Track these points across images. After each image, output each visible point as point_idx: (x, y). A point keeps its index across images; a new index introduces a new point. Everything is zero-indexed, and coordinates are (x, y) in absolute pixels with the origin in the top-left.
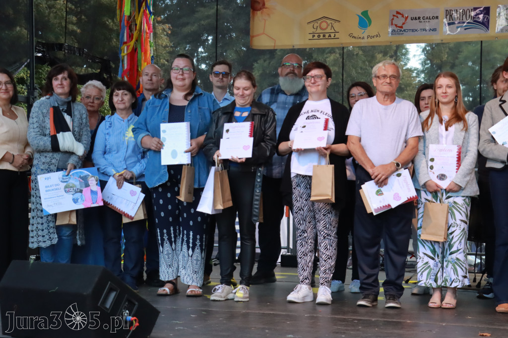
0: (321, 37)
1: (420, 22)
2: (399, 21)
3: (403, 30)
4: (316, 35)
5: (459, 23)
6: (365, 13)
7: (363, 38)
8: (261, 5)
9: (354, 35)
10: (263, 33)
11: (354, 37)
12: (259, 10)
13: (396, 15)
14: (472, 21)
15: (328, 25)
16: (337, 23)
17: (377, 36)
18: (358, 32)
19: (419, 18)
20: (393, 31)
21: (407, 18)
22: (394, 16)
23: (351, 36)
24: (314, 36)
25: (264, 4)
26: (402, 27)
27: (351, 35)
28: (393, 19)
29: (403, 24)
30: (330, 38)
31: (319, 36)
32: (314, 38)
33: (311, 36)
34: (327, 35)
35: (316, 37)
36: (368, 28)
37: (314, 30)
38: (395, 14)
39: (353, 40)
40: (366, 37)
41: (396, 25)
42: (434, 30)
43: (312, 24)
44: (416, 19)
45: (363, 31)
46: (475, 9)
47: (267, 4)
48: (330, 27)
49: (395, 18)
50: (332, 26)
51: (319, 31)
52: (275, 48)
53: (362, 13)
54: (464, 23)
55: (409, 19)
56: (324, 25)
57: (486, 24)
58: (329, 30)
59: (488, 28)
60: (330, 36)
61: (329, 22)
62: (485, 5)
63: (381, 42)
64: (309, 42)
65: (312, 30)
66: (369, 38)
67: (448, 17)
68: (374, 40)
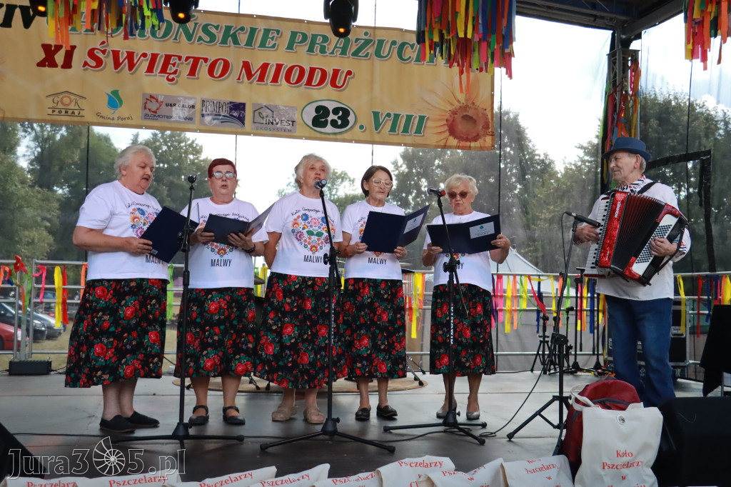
0: (63, 113)
1: (175, 109)
2: (153, 106)
3: (157, 115)
4: (57, 111)
5: (216, 115)
6: (115, 93)
7: (113, 119)
9: (103, 115)
11: (102, 117)
14: (228, 115)
15: (71, 101)
16: (83, 100)
17: (129, 118)
18: (107, 112)
19: (174, 105)
20: (145, 115)
21: (161, 103)
22: (147, 99)
23: (98, 114)
24: (53, 111)
26: (156, 112)
28: (146, 103)
29: (157, 109)
30: (73, 115)
31: (60, 112)
32: (54, 113)
34: (70, 112)
35: (56, 113)
36: (119, 109)
37: (55, 105)
38: (148, 98)
39: (102, 120)
40: (116, 118)
41: (149, 110)
42: (190, 119)
43: (52, 98)
44: (170, 105)
45: (113, 111)
46: (231, 103)
48: (73, 103)
49: (148, 102)
50: (76, 102)
51: (60, 106)
52: (4, 120)
53: (112, 92)
54: (220, 115)
55: (164, 105)
56: (66, 100)
57: (241, 120)
58: (72, 106)
59: (244, 124)
60: (73, 113)
61: (73, 97)
62: (242, 101)
63: (133, 125)
64: (48, 117)
65: (52, 105)
66: (120, 120)
67: (204, 108)
68: (125, 122)
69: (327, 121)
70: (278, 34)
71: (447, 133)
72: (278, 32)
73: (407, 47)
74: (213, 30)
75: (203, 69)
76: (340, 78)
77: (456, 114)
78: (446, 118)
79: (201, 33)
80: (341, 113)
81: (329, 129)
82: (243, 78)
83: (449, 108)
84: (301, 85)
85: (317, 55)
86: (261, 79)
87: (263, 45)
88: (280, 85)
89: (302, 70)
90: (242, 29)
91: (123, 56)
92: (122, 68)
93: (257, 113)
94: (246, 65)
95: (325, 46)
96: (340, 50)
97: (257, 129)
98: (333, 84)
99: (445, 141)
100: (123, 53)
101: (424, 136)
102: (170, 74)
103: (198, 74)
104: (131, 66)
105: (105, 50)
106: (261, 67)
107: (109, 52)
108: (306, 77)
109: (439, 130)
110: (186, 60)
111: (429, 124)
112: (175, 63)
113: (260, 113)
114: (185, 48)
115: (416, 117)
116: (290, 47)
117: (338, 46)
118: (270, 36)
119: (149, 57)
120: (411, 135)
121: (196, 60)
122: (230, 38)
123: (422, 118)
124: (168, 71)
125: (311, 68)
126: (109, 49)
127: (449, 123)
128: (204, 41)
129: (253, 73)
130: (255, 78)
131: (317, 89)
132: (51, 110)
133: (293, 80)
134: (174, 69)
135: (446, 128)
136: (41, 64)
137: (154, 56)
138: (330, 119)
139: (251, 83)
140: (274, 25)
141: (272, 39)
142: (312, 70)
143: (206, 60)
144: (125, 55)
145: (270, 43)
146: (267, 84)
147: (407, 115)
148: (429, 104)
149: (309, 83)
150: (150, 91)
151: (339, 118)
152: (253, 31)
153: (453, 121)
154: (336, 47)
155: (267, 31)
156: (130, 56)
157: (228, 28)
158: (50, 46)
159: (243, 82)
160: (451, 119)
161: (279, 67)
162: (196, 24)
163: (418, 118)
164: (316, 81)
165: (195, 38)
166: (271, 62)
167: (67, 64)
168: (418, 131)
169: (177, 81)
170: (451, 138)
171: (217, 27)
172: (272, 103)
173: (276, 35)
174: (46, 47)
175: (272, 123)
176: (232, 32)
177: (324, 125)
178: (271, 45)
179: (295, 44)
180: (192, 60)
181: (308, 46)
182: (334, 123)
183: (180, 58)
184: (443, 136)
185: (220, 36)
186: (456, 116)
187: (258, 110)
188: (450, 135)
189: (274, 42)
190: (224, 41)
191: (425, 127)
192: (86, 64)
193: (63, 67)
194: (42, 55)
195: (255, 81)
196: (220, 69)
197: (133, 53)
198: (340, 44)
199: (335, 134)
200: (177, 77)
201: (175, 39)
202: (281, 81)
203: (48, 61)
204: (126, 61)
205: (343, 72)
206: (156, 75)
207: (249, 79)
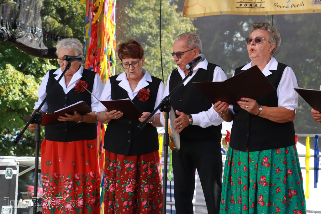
0: (248, 6)
4: (243, 4)
7: (288, 7)
9: (279, 4)
10: (197, 3)
11: (279, 6)
17: (301, 5)
27: (275, 4)
30: (256, 7)
31: (246, 5)
32: (241, 7)
33: (238, 5)
34: (253, 5)
35: (243, 6)
39: (278, 9)
40: (290, 6)
51: (246, 0)
52: (206, 15)
60: (256, 5)
63: (304, 10)
64: (236, 10)
66: (293, 7)
68: (297, 8)
132: (239, 4)
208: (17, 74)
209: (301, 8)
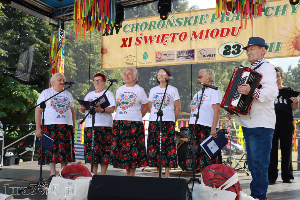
0: (129, 64)
1: (167, 56)
2: (159, 56)
4: (127, 63)
6: (145, 53)
7: (145, 64)
8: (106, 51)
9: (141, 62)
10: (107, 63)
11: (141, 63)
12: (105, 53)
13: (157, 53)
14: (188, 56)
16: (135, 58)
18: (143, 61)
19: (167, 55)
20: (157, 60)
21: (162, 54)
22: (157, 54)
23: (140, 63)
24: (126, 63)
25: (107, 51)
28: (157, 55)
29: (161, 57)
31: (128, 63)
33: (125, 64)
34: (131, 63)
35: (127, 64)
36: (147, 59)
37: (126, 61)
40: (146, 63)
41: (158, 58)
42: (173, 59)
43: (125, 59)
44: (165, 55)
45: (145, 61)
46: (188, 50)
47: (108, 51)
48: (132, 60)
51: (128, 61)
52: (112, 69)
54: (184, 56)
55: (163, 55)
56: (130, 59)
57: (193, 57)
58: (132, 61)
59: (194, 58)
60: (132, 63)
61: (132, 57)
62: (192, 49)
63: (152, 65)
64: (125, 66)
65: (125, 61)
67: (178, 54)
68: (149, 64)
69: (230, 52)
70: (207, 16)
71: (294, 49)
72: (207, 15)
73: (270, 9)
74: (180, 20)
75: (177, 37)
76: (236, 31)
77: (298, 38)
78: (292, 41)
79: (176, 23)
80: (237, 47)
81: (231, 55)
82: (193, 39)
83: (294, 36)
84: (218, 37)
85: (225, 22)
86: (201, 38)
87: (201, 22)
88: (209, 39)
89: (218, 30)
90: (192, 17)
91: (148, 38)
92: (148, 43)
93: (199, 53)
94: (194, 33)
95: (228, 18)
96: (236, 18)
97: (200, 60)
98: (233, 34)
99: (292, 52)
100: (148, 37)
101: (280, 52)
102: (165, 42)
103: (175, 40)
104: (151, 41)
105: (142, 37)
106: (201, 32)
107: (143, 37)
108: (220, 33)
109: (288, 48)
110: (170, 36)
111: (283, 45)
112: (166, 37)
113: (200, 53)
114: (170, 30)
115: (276, 43)
116: (212, 21)
117: (234, 16)
118: (203, 18)
119: (157, 37)
120: (273, 52)
121: (174, 34)
122: (187, 23)
123: (279, 44)
124: (164, 41)
125: (222, 29)
126: (143, 36)
127: (294, 43)
128: (177, 26)
129: (197, 36)
130: (198, 38)
131: (226, 38)
133: (214, 36)
134: (166, 40)
135: (293, 46)
136: (122, 46)
137: (159, 36)
138: (231, 51)
139: (196, 40)
140: (205, 13)
141: (204, 19)
142: (223, 30)
143: (178, 34)
144: (149, 37)
145: (204, 21)
146: (203, 40)
147: (271, 43)
148: (283, 35)
149: (222, 36)
150: (158, 50)
151: (236, 50)
152: (197, 17)
153: (297, 42)
154: (233, 17)
155: (202, 16)
156: (150, 37)
157: (187, 18)
158: (125, 39)
159: (193, 40)
160: (295, 41)
161: (208, 31)
162: (174, 19)
163: (277, 43)
164: (225, 34)
165: (174, 25)
166: (204, 30)
167: (130, 45)
168: (277, 50)
169: (167, 45)
170: (296, 51)
171: (182, 19)
172: (205, 48)
173: (206, 17)
174: (123, 40)
175: (206, 57)
176: (188, 20)
177: (229, 54)
178: (204, 22)
179: (215, 19)
180: (173, 35)
181: (220, 20)
182: (234, 53)
183: (168, 35)
184: (291, 50)
185: (183, 22)
186: (298, 39)
187: (200, 52)
188: (295, 50)
189: (205, 20)
190: (185, 24)
191: (281, 48)
192: (136, 44)
193: (129, 46)
194: (122, 43)
195: (198, 39)
196: (183, 36)
197: (151, 36)
198: (235, 15)
199: (234, 57)
200: (167, 43)
201: (166, 27)
202: (209, 37)
203: (124, 45)
204: (149, 39)
205: (237, 28)
206: (159, 44)
207: (195, 38)
208: (38, 94)
209: (150, 64)
